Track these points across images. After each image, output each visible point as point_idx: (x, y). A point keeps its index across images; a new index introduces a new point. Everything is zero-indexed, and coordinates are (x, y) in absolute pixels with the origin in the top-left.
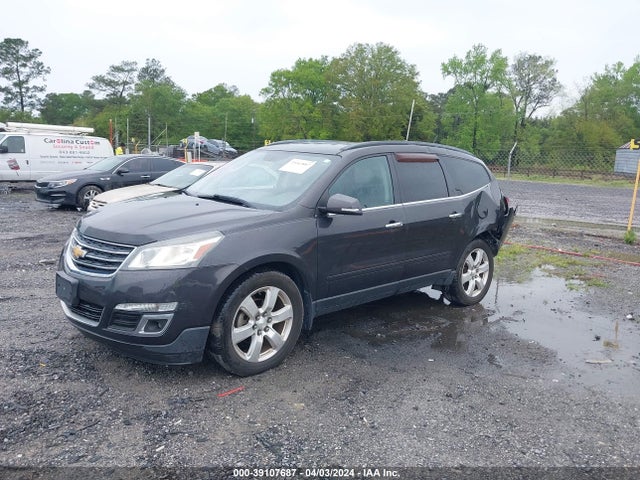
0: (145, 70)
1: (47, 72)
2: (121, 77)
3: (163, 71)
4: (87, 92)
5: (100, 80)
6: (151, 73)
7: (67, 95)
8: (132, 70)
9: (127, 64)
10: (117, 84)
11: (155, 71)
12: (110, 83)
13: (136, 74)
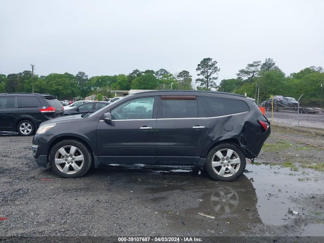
0: (265, 64)
1: (219, 70)
2: (253, 69)
3: (274, 64)
4: (239, 78)
5: (242, 71)
6: (268, 65)
7: (230, 80)
8: (259, 65)
9: (255, 63)
10: (250, 72)
11: (270, 64)
12: (247, 73)
13: (260, 67)
